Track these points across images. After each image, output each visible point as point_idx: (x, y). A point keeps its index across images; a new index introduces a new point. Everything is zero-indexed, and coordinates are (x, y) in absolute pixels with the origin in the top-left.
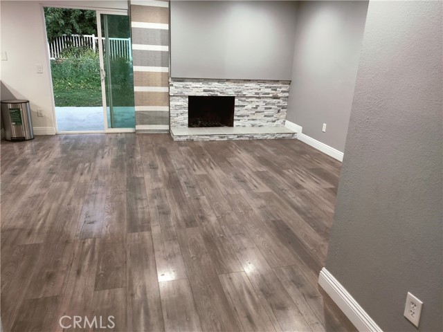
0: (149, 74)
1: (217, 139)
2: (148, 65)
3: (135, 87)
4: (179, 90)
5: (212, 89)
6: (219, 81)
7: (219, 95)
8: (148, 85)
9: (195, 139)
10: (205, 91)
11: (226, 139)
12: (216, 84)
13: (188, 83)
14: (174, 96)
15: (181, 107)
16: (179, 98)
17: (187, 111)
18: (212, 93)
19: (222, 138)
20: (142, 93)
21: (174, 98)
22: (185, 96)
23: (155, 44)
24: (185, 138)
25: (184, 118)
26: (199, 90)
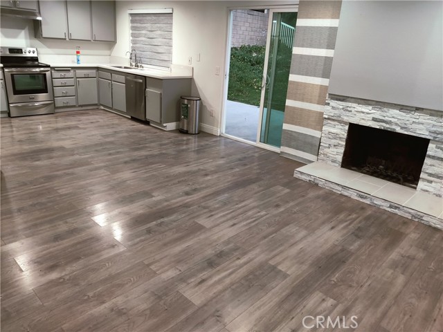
0: (305, 85)
1: (354, 196)
2: (307, 74)
3: (287, 100)
4: (336, 112)
5: (386, 119)
6: (402, 108)
7: (398, 130)
8: (302, 100)
9: (321, 184)
10: (374, 120)
11: (368, 202)
12: (395, 112)
13: (350, 104)
14: (329, 119)
15: (336, 136)
16: (336, 123)
17: (344, 144)
18: (388, 126)
19: (361, 197)
20: (294, 108)
21: (329, 121)
22: (345, 123)
23: (319, 46)
24: (308, 178)
25: (338, 153)
26: (366, 116)
